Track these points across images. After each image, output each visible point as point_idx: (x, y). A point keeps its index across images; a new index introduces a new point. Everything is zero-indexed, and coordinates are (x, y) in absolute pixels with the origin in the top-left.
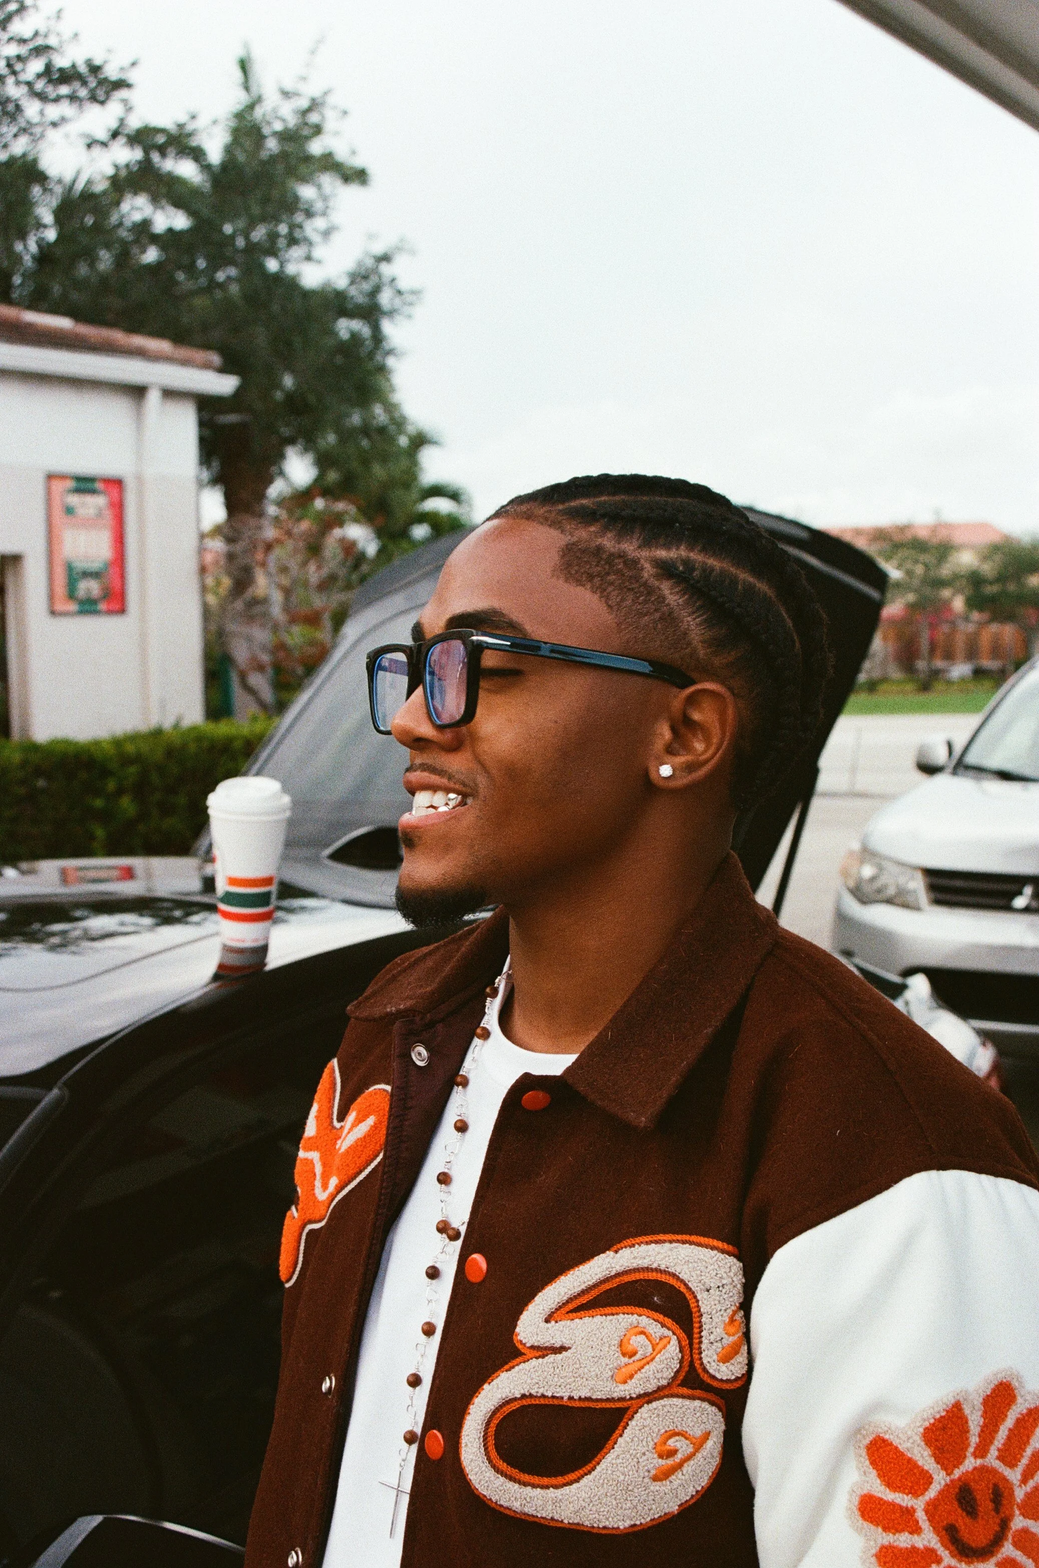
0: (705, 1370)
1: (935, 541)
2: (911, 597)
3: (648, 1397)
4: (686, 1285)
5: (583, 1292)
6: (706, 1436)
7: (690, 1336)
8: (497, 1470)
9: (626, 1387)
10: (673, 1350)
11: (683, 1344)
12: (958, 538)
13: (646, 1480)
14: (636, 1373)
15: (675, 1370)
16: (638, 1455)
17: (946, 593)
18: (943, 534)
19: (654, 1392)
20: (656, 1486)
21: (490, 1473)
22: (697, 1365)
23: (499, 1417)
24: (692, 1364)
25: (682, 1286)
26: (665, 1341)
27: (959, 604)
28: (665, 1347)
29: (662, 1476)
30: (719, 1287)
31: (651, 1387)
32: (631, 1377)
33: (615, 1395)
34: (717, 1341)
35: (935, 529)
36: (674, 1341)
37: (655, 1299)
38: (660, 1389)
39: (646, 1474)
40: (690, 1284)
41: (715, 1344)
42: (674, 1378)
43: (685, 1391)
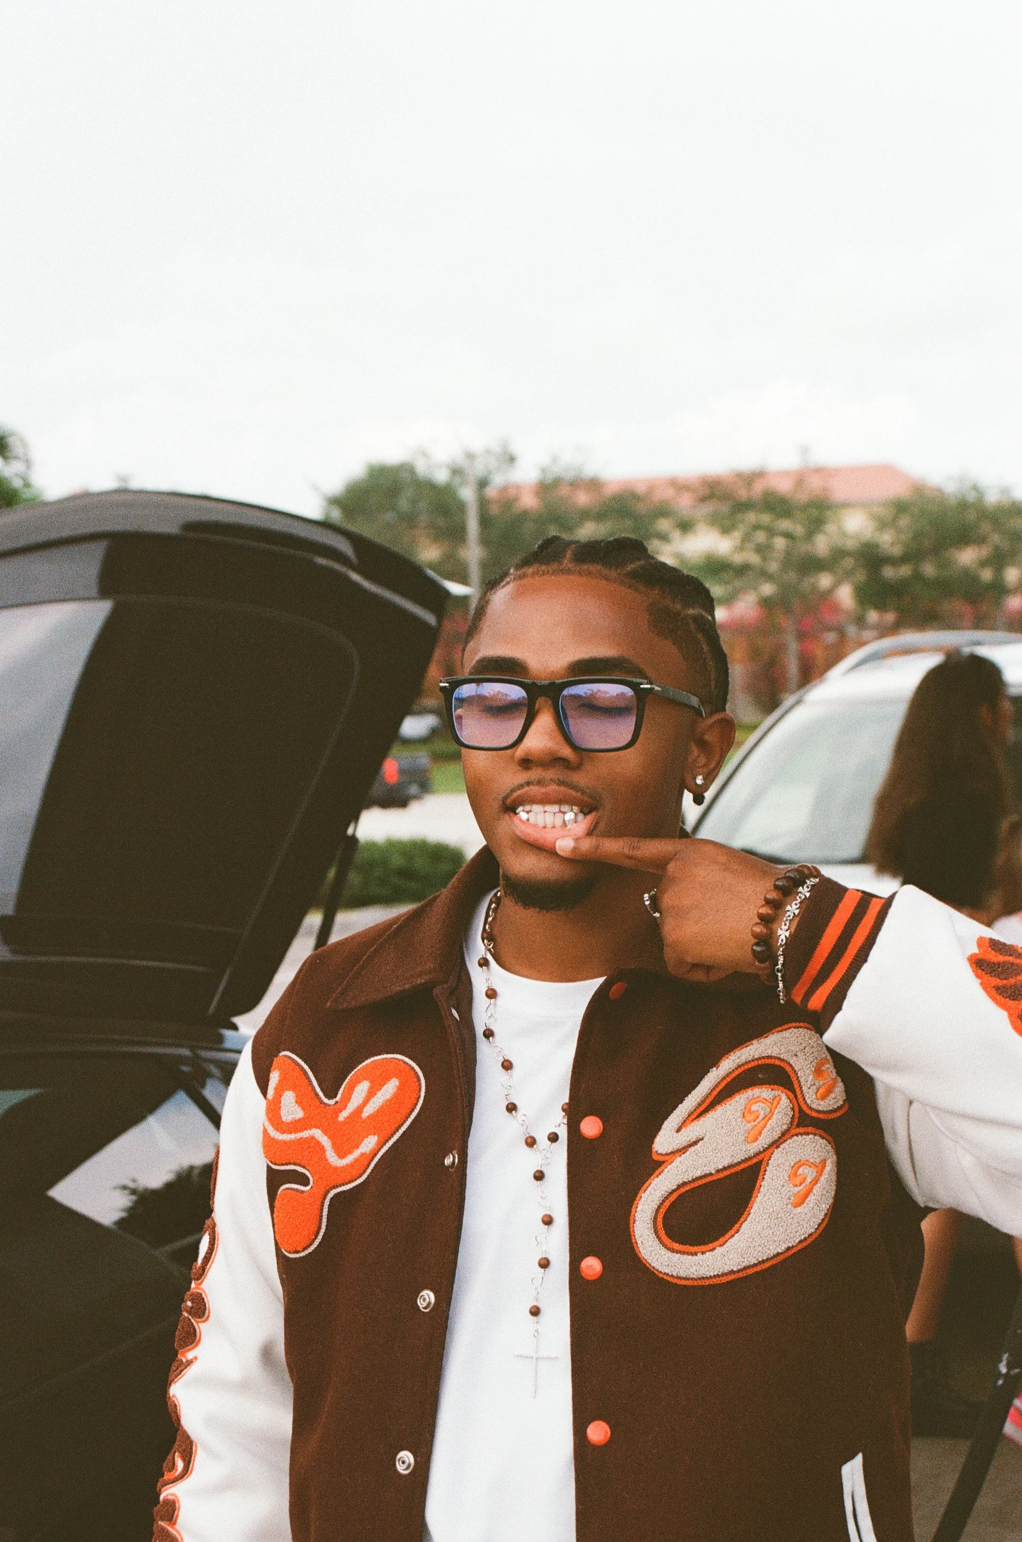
0: (811, 1108)
1: (803, 497)
2: (768, 589)
3: (776, 1144)
4: (779, 1059)
5: (700, 1105)
6: (824, 1162)
7: (793, 1091)
8: (673, 1251)
9: (758, 1142)
10: (784, 1101)
11: (791, 1098)
12: (840, 492)
13: (789, 1206)
14: (763, 1129)
15: (791, 1116)
16: (779, 1188)
17: (825, 581)
18: (815, 483)
19: (780, 1138)
20: (799, 1209)
21: (666, 1254)
22: (805, 1108)
23: (663, 1212)
24: (801, 1110)
25: (777, 1061)
26: (777, 1099)
27: (845, 595)
28: (778, 1103)
29: (801, 1200)
30: (802, 1050)
31: (776, 1134)
32: (760, 1133)
33: (752, 1153)
34: (812, 1086)
35: (800, 478)
36: (784, 1097)
37: (760, 1076)
38: (783, 1134)
39: (788, 1201)
40: (782, 1057)
41: (812, 1087)
42: (791, 1123)
43: (801, 1130)
